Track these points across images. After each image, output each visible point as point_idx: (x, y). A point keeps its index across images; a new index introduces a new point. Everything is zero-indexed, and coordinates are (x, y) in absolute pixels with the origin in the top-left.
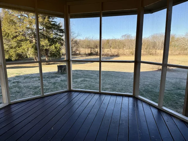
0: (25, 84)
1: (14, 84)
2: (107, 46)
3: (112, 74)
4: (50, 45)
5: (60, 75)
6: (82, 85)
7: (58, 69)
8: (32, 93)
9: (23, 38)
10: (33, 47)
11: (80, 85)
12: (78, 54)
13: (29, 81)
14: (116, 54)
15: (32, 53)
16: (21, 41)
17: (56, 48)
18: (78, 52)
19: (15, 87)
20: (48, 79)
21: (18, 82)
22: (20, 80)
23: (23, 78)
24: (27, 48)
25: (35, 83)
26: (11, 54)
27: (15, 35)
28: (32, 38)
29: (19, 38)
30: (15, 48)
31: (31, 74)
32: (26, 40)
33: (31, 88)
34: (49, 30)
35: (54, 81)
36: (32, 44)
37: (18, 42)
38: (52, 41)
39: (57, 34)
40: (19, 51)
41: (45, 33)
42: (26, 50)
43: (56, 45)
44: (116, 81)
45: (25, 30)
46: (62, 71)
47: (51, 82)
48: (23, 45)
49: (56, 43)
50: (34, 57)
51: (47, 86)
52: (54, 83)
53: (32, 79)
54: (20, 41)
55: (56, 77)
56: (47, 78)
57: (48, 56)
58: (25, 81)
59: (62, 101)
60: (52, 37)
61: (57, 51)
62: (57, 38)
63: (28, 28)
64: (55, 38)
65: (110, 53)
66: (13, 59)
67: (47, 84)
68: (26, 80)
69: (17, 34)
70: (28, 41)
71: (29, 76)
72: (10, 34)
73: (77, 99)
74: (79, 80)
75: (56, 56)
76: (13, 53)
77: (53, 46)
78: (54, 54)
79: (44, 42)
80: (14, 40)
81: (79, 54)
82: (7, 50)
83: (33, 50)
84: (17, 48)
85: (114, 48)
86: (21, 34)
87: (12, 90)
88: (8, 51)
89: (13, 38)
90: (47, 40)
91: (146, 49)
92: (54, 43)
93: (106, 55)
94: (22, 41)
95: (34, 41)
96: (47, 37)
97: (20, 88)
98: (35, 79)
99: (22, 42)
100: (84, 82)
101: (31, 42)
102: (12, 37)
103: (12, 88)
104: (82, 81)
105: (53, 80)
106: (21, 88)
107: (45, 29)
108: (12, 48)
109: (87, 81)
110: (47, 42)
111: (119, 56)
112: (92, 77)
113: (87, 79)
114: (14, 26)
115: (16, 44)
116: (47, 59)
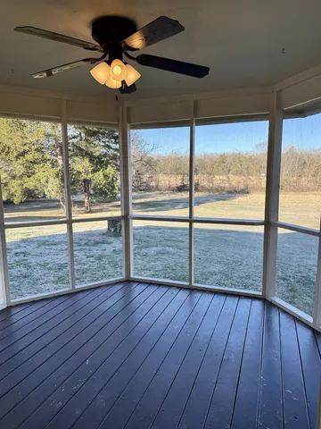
0: (40, 260)
1: (17, 259)
2: (221, 168)
3: (228, 236)
4: (94, 171)
5: (112, 239)
6: (158, 263)
7: (109, 225)
8: (52, 278)
9: (38, 156)
10: (57, 175)
11: (153, 263)
12: (153, 187)
13: (47, 251)
14: (242, 186)
15: (55, 187)
16: (34, 162)
17: (106, 176)
18: (153, 184)
19: (18, 264)
20: (87, 248)
21: (25, 254)
22: (30, 249)
23: (36, 245)
24: (45, 179)
25: (60, 257)
26: (13, 190)
27: (21, 151)
28: (56, 156)
29: (29, 157)
30: (21, 177)
31: (53, 236)
32: (45, 161)
33: (50, 269)
34: (92, 139)
35: (100, 252)
36: (56, 170)
37: (28, 164)
38: (98, 162)
39: (109, 147)
40: (30, 184)
41: (83, 145)
42: (43, 181)
43: (107, 171)
44: (237, 256)
45: (42, 139)
46: (115, 230)
47: (92, 254)
48: (36, 171)
49: (107, 166)
50: (59, 197)
51: (84, 264)
52: (100, 258)
53: (54, 247)
54: (31, 162)
55: (103, 242)
56: (85, 244)
57: (89, 195)
58: (39, 251)
59: (109, 303)
60: (97, 154)
61: (109, 184)
62: (109, 156)
63: (48, 136)
64: (105, 155)
65: (227, 185)
66: (16, 201)
67: (84, 259)
68: (42, 249)
69: (26, 148)
70: (48, 163)
71: (47, 241)
72: (12, 148)
73: (140, 299)
74: (153, 250)
75: (106, 194)
76: (17, 188)
77: (100, 173)
78: (101, 189)
79: (81, 165)
80: (20, 161)
81: (157, 188)
82: (4, 181)
83: (58, 181)
84: (26, 179)
85: (236, 174)
86: (33, 148)
87: (13, 271)
88: (6, 185)
89: (17, 157)
90: (87, 160)
91: (314, 176)
92: (102, 167)
93: (217, 190)
94: (36, 163)
95: (60, 162)
96: (87, 154)
97: (28, 266)
98: (59, 247)
99: (35, 166)
100: (164, 257)
101: (54, 164)
102: (15, 154)
103: (12, 268)
104: (158, 253)
105: (96, 251)
106: (30, 267)
107: (83, 135)
108: (14, 177)
109: (168, 253)
110: (88, 164)
111: (248, 193)
112: (181, 244)
113: (171, 249)
114: (20, 131)
115: (24, 170)
116: (86, 201)
